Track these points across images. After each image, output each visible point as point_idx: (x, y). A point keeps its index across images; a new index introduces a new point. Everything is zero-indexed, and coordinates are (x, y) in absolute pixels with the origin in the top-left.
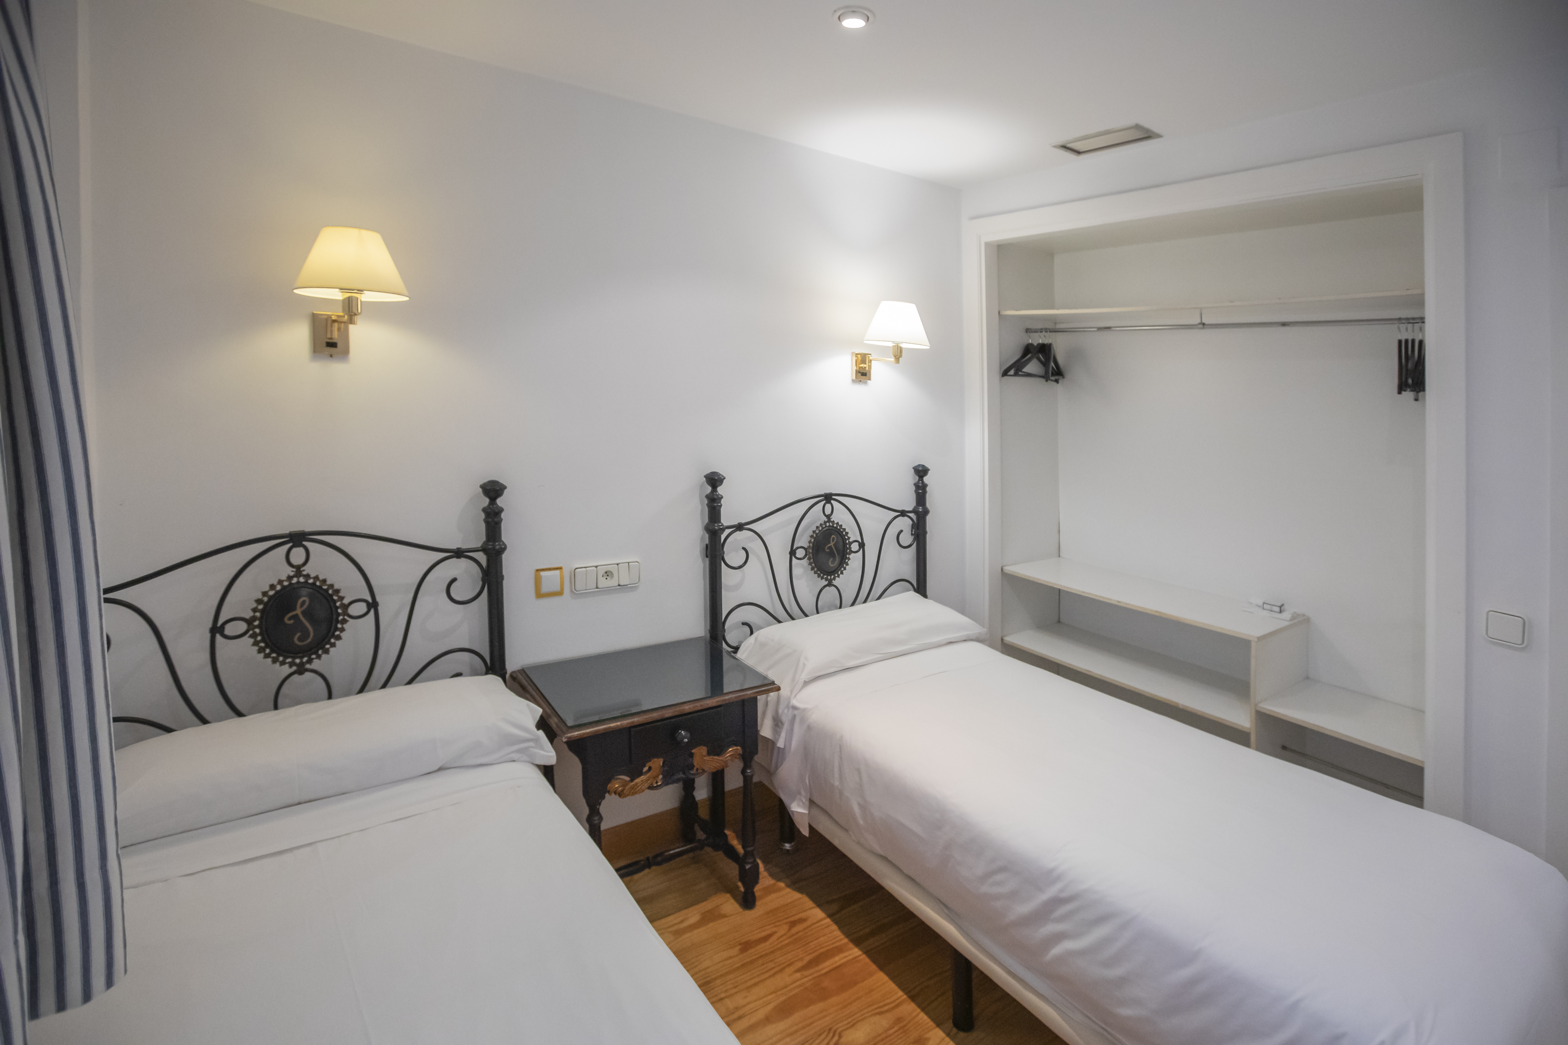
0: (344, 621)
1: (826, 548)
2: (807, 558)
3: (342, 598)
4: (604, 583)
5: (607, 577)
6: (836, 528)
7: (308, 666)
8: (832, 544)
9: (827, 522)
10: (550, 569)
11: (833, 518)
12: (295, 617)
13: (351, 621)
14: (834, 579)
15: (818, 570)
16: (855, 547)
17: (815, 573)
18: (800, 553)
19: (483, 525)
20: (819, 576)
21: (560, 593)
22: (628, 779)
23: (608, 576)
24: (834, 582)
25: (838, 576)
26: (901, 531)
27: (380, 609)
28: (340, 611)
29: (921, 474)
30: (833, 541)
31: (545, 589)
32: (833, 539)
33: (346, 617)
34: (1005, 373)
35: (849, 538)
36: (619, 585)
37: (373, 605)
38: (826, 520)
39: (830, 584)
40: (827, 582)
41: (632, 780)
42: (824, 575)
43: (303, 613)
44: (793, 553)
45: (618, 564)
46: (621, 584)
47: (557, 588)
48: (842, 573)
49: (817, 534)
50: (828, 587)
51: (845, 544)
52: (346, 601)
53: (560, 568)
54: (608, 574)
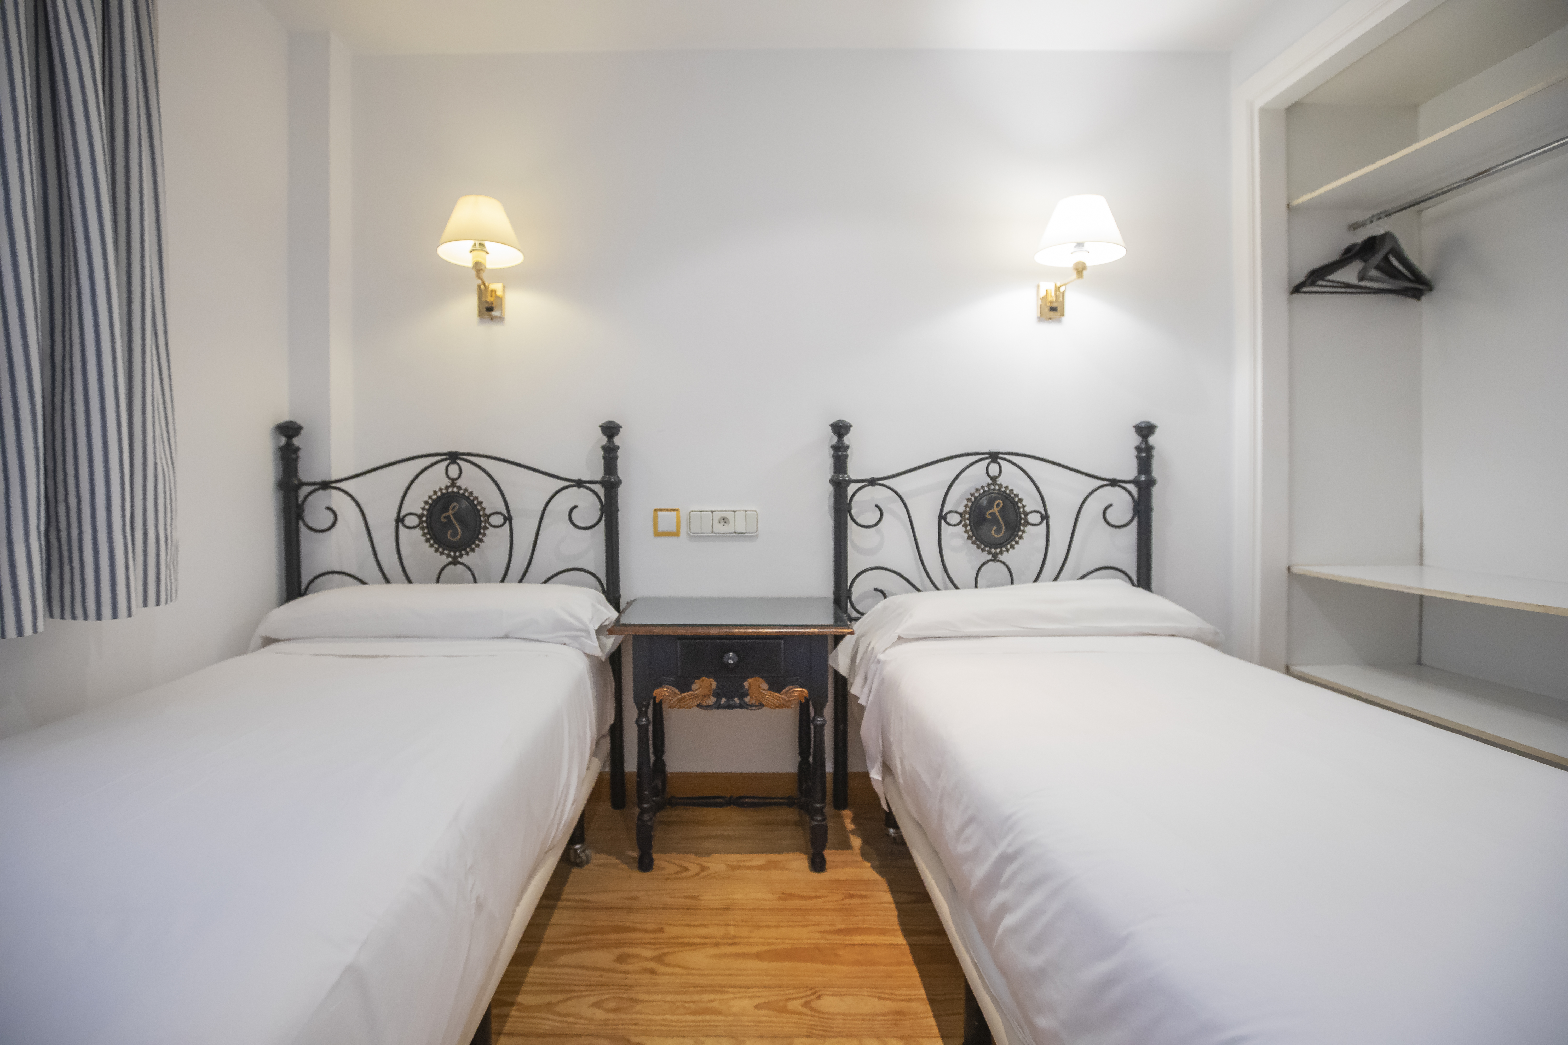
0: (486, 528)
1: (987, 514)
2: (962, 524)
3: (484, 509)
4: (719, 528)
5: (724, 524)
6: (1005, 492)
7: (460, 560)
8: (996, 510)
9: (991, 484)
10: (667, 510)
11: (1000, 480)
12: (448, 517)
13: (490, 528)
14: (1001, 553)
15: (977, 539)
16: (1034, 518)
17: (973, 543)
18: (954, 518)
19: (602, 461)
20: (978, 547)
21: (676, 534)
22: (678, 692)
23: (725, 522)
24: (1000, 557)
25: (1007, 550)
26: (1111, 505)
27: (514, 521)
28: (482, 519)
29: (1145, 432)
30: (997, 507)
31: (662, 527)
32: (998, 505)
33: (487, 525)
34: (1297, 289)
35: (1024, 506)
36: (735, 532)
37: (508, 518)
38: (990, 482)
39: (995, 559)
40: (991, 556)
41: (680, 694)
42: (985, 546)
43: (454, 515)
44: (942, 517)
45: (735, 512)
46: (737, 531)
47: (673, 529)
48: (1013, 547)
49: (976, 498)
50: (992, 563)
51: (1018, 514)
52: (488, 512)
53: (677, 510)
54: (724, 520)
